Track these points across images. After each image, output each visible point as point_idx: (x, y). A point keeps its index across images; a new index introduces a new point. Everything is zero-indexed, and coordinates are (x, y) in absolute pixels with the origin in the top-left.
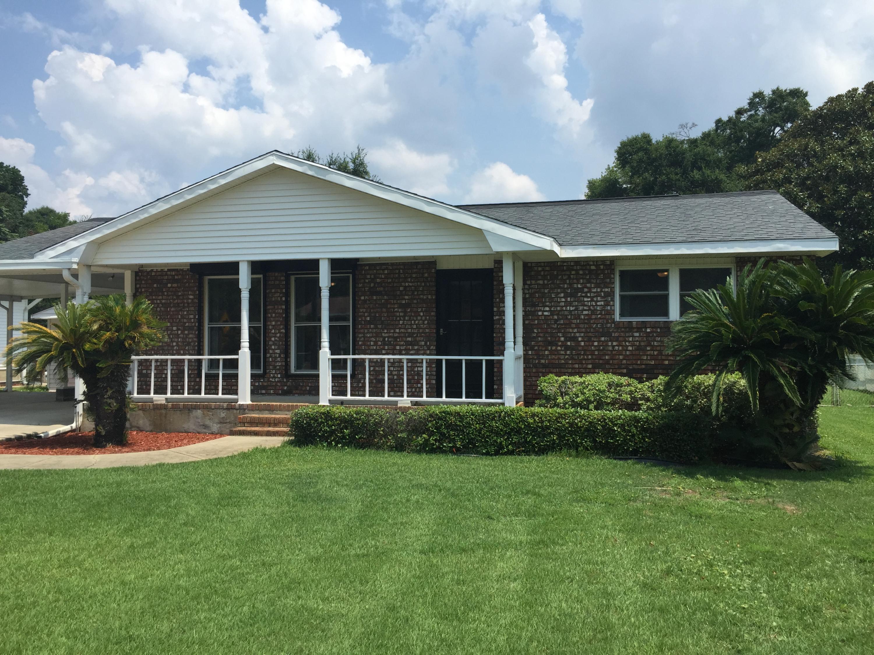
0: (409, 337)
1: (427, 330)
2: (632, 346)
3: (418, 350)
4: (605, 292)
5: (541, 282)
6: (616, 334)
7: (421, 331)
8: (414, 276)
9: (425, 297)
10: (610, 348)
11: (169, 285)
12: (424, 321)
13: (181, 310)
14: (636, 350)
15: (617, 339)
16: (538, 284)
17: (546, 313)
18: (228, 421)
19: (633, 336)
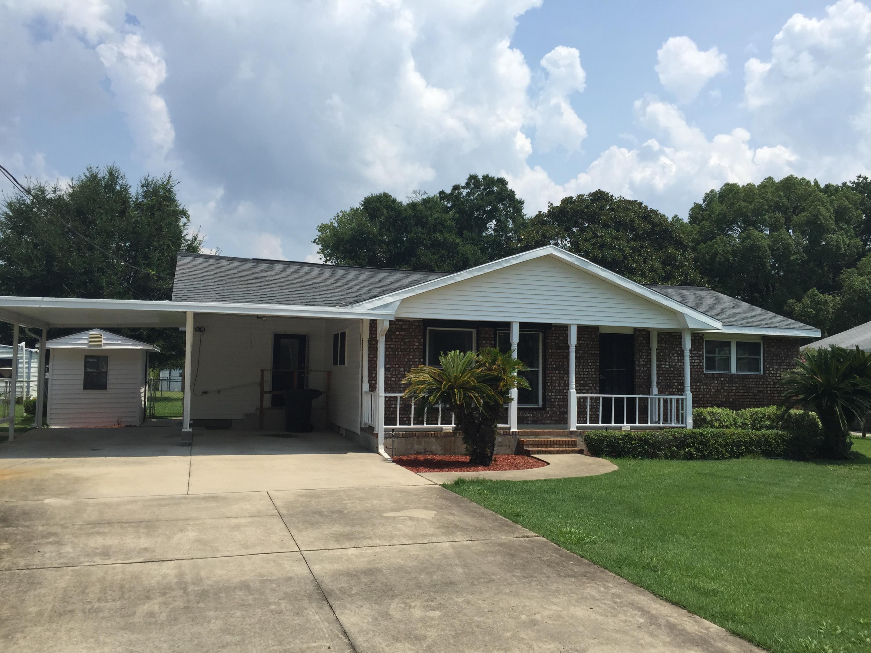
0: (582, 380)
1: (594, 376)
2: (714, 389)
3: (588, 390)
4: (699, 354)
5: (664, 345)
6: (706, 382)
7: (590, 376)
8: (586, 336)
9: (593, 352)
10: (702, 390)
11: (397, 333)
12: (592, 369)
13: (407, 354)
14: (716, 392)
15: (706, 384)
16: (662, 347)
17: (667, 367)
18: (504, 444)
19: (714, 383)
